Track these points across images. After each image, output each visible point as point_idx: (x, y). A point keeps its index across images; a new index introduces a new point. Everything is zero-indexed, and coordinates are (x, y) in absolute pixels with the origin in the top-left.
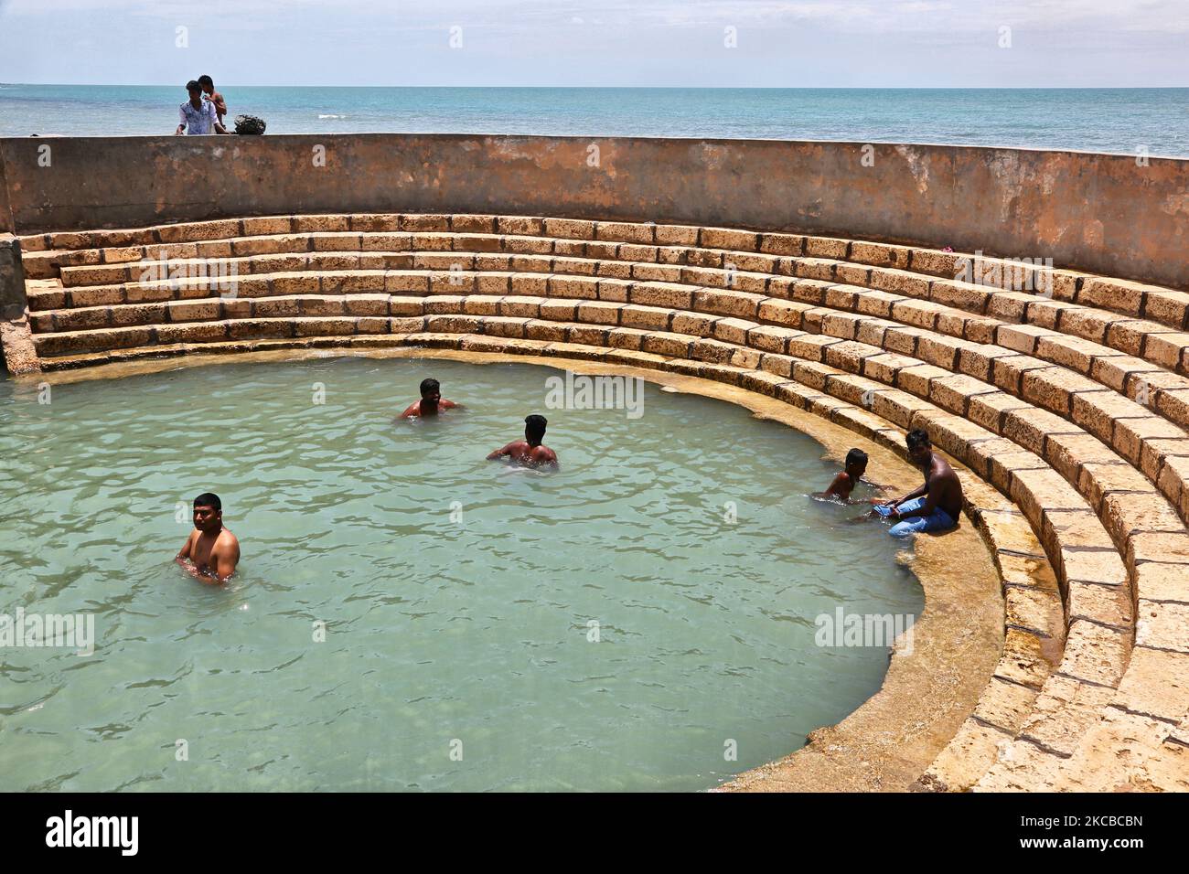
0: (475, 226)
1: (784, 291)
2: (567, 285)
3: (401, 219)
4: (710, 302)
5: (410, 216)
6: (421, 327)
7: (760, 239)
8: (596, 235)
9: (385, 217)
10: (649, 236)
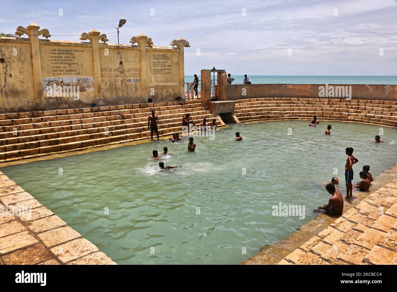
0: (286, 100)
1: (351, 108)
2: (310, 109)
3: (274, 99)
4: (338, 110)
5: (275, 98)
6: (288, 116)
7: (341, 100)
8: (308, 101)
9: (271, 98)
10: (319, 101)
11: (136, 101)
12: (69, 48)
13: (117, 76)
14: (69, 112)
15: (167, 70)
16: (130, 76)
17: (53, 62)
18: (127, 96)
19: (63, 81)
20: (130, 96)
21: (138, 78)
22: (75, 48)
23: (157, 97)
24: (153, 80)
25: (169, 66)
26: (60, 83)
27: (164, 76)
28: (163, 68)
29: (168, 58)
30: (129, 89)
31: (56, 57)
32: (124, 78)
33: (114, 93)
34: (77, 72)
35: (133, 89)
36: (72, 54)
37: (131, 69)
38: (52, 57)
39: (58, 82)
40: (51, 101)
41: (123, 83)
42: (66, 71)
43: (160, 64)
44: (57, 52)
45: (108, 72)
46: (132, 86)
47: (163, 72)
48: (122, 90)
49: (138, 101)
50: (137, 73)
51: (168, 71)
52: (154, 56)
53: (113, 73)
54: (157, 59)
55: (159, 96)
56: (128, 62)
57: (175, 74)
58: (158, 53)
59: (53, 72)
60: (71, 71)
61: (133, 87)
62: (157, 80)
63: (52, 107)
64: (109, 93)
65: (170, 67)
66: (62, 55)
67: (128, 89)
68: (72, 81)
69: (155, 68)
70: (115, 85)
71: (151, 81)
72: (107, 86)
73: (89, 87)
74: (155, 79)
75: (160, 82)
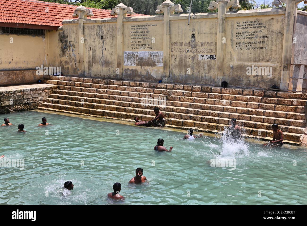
11: (208, 82)
12: (144, 23)
13: (188, 51)
14: (131, 84)
15: (260, 43)
16: (203, 51)
17: (132, 37)
18: (197, 76)
19: (138, 55)
20: (201, 76)
21: (213, 54)
22: (149, 23)
23: (240, 81)
24: (235, 57)
25: (264, 37)
26: (136, 56)
27: (253, 53)
28: (253, 40)
29: (262, 25)
30: (201, 67)
31: (134, 32)
32: (195, 54)
33: (183, 71)
34: (149, 47)
35: (206, 68)
36: (147, 28)
37: (204, 43)
38: (131, 33)
39: (135, 56)
40: (129, 73)
41: (194, 60)
42: (141, 45)
43: (247, 35)
44: (135, 27)
45: (178, 47)
46: (205, 63)
47: (253, 47)
48: (192, 68)
49: (212, 84)
50: (212, 47)
51: (261, 45)
52: (238, 25)
53: (184, 48)
54: (243, 28)
55: (242, 80)
56: (201, 35)
57: (274, 48)
58: (245, 20)
59: (132, 47)
60: (145, 45)
61: (206, 65)
62: (242, 58)
63: (129, 79)
64: (178, 71)
65: (266, 39)
66: (139, 31)
67: (199, 67)
68: (145, 55)
69: (239, 41)
70: (184, 61)
71: (232, 59)
72: (177, 62)
73: (159, 62)
74: (238, 56)
75: (245, 61)
